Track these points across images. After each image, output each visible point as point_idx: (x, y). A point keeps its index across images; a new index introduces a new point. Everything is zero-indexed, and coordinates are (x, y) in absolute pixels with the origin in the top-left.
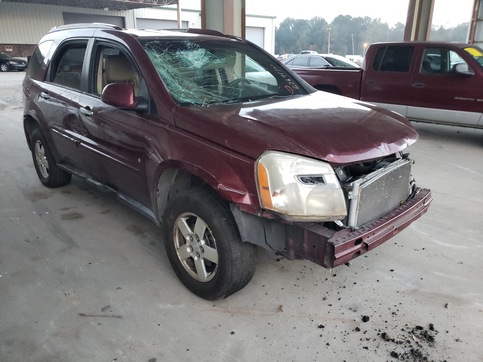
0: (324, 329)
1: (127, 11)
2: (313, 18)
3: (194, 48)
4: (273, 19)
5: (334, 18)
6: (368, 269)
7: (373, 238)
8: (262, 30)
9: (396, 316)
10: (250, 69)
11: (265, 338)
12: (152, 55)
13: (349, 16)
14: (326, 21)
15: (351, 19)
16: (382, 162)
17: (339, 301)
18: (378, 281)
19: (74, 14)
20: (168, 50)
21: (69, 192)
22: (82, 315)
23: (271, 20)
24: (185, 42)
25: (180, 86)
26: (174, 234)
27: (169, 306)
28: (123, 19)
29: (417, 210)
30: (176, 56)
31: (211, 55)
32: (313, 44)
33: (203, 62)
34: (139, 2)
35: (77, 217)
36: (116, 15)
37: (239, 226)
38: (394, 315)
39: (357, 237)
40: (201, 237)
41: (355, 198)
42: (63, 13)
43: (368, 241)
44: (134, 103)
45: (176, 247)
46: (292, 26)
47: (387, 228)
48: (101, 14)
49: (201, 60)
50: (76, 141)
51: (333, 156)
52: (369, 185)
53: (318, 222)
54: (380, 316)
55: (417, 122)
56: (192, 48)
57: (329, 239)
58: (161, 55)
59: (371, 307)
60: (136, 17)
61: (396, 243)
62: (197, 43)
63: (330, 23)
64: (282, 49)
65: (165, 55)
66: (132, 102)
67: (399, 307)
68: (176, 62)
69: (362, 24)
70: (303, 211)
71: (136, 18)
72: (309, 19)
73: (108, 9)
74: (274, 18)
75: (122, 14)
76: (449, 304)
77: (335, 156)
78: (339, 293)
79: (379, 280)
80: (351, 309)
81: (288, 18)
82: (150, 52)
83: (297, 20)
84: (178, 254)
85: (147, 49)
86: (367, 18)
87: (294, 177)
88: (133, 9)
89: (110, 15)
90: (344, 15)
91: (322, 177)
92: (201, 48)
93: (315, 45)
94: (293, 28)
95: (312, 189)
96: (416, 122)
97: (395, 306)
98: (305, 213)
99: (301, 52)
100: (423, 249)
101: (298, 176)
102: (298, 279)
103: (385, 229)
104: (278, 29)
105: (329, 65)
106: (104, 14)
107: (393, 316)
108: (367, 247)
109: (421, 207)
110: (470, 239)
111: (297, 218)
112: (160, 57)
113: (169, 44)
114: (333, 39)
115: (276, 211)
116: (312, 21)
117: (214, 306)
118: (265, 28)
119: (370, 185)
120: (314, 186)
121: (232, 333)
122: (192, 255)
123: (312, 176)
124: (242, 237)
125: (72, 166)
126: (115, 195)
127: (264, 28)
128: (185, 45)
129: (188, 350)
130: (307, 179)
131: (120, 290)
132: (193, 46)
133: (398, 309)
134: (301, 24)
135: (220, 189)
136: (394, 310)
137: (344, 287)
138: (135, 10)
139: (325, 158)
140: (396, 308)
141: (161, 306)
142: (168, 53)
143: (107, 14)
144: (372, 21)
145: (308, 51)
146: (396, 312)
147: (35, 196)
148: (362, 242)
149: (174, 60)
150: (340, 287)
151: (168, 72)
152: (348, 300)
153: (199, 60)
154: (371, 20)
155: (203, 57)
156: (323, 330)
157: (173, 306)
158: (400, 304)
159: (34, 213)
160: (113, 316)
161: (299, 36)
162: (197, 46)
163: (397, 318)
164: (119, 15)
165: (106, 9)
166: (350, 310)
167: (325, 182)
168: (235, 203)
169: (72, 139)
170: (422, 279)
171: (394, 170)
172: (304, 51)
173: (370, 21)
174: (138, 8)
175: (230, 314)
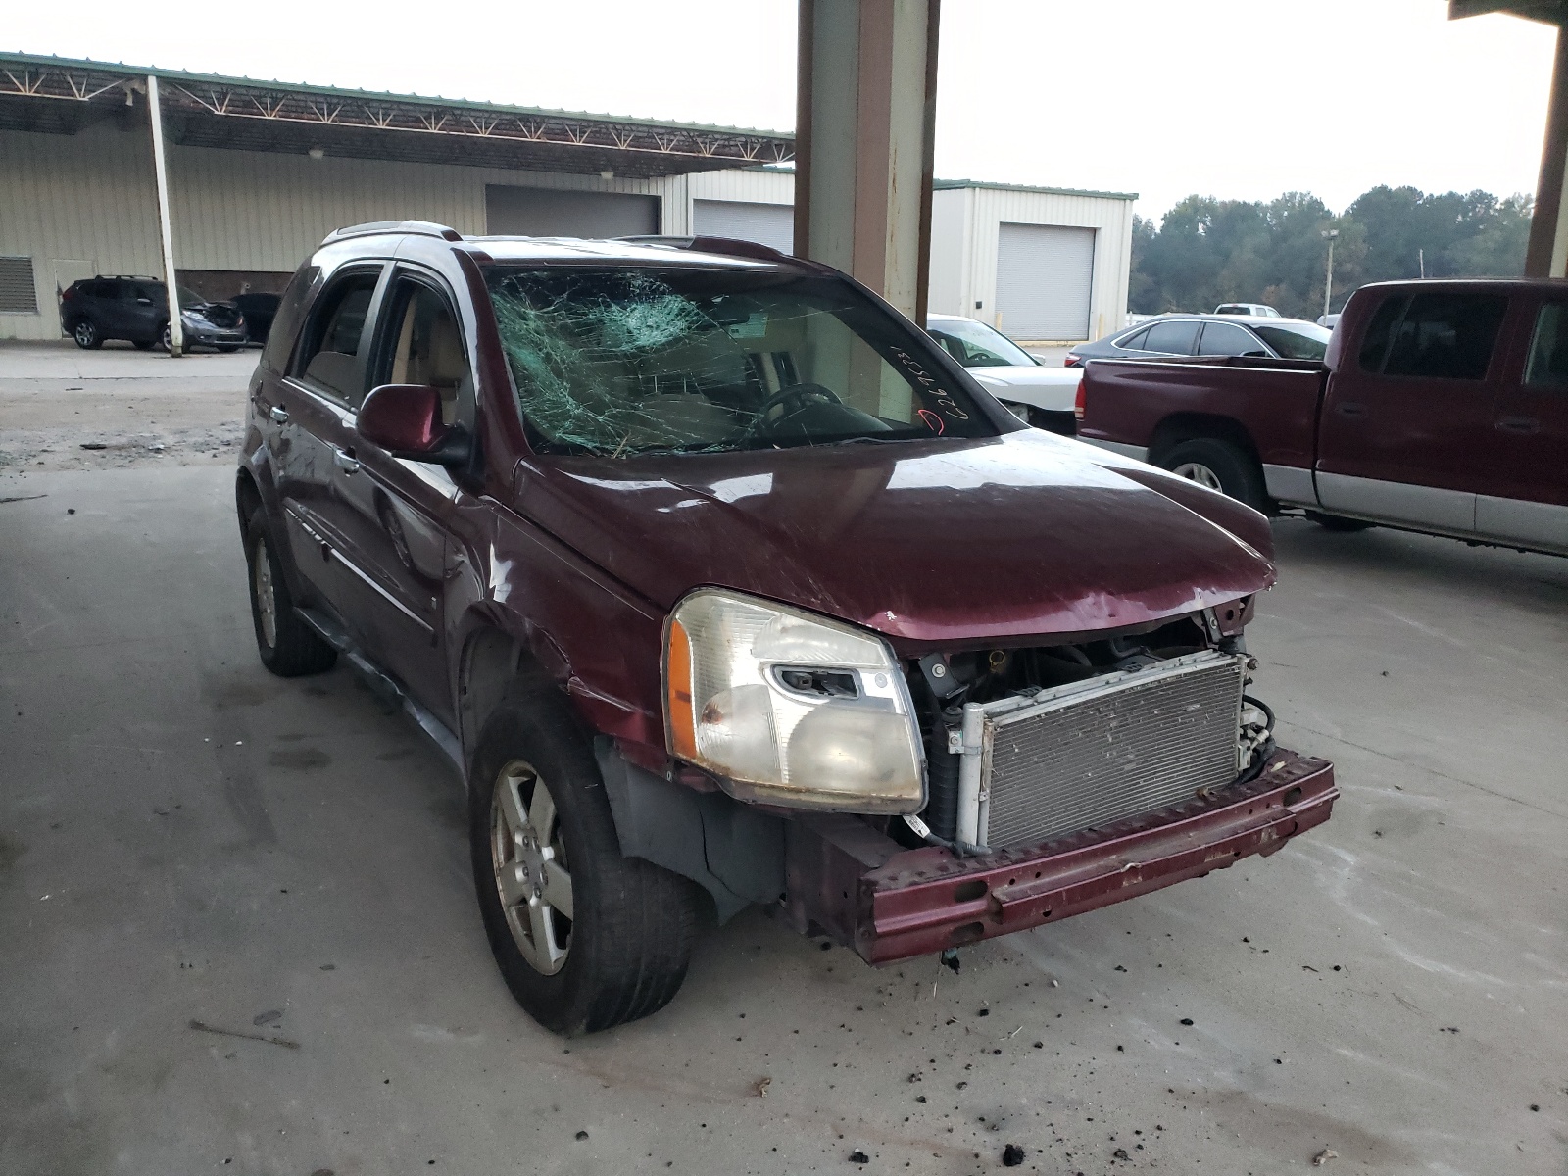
0: (864, 1165)
1: (669, 181)
2: (1280, 198)
3: (651, 295)
4: (1128, 201)
5: (1356, 197)
6: (1106, 1007)
7: (1031, 888)
8: (1086, 238)
9: (1123, 1163)
10: (987, 356)
11: (670, 1164)
12: (514, 309)
13: (1412, 190)
14: (1326, 209)
15: (1421, 202)
16: (1141, 656)
17: (957, 1090)
18: (1120, 1048)
19: (520, 189)
20: (570, 299)
21: (321, 693)
22: (197, 1026)
23: (1118, 205)
24: (629, 275)
25: (571, 399)
26: (492, 824)
27: (441, 1035)
28: (655, 203)
29: (1247, 820)
30: (591, 316)
31: (697, 314)
32: (1278, 282)
33: (667, 333)
34: (700, 155)
35: (311, 761)
36: (636, 191)
37: (615, 806)
38: (1117, 1160)
39: (966, 878)
40: (545, 835)
41: (969, 751)
42: (488, 186)
43: (1007, 894)
44: (430, 442)
45: (495, 866)
46: (1205, 224)
47: (1102, 863)
48: (594, 189)
49: (664, 326)
50: (324, 542)
51: (893, 617)
52: (1033, 718)
53: (830, 811)
54: (1068, 1155)
55: (1522, 550)
56: (646, 295)
57: (869, 869)
58: (545, 310)
59: (1052, 1125)
60: (692, 196)
61: (1245, 940)
62: (664, 279)
63: (1342, 213)
64: (1169, 297)
65: (554, 310)
66: (426, 437)
67: (1149, 1139)
68: (584, 332)
69: (1460, 218)
70: (778, 772)
71: (695, 200)
72: (1267, 201)
73: (612, 173)
74: (1132, 200)
75: (654, 188)
76: (1332, 1152)
77: (900, 617)
78: (969, 1065)
79: (1124, 1046)
80: (982, 1120)
81: (1193, 199)
82: (508, 303)
83: (1224, 204)
84: (500, 887)
85: (502, 293)
86: (1481, 198)
87: (762, 670)
88: (687, 173)
89: (619, 190)
90: (1393, 186)
91: (851, 677)
92: (671, 293)
93: (1283, 286)
94: (1208, 230)
95: (811, 709)
96: (1516, 551)
97: (1138, 1132)
98: (785, 780)
99: (1220, 307)
100: (1337, 968)
101: (774, 667)
102: (860, 1009)
103: (1090, 867)
104: (1158, 231)
105: (1262, 353)
106: (602, 189)
107: (1113, 1162)
108: (1002, 915)
109: (1268, 812)
110: (1529, 956)
111: (765, 792)
112: (536, 316)
113: (574, 282)
114: (1349, 266)
115: (704, 765)
116: (1277, 206)
117: (567, 1052)
118: (1100, 229)
119: (1039, 716)
120: (821, 701)
121: (581, 1135)
122: (525, 889)
123: (820, 671)
124: (623, 842)
125: (326, 616)
126: (400, 701)
127: (1094, 231)
128: (625, 285)
129: (432, 1162)
130: (798, 678)
131: (329, 973)
132: (650, 287)
133: (1141, 1143)
134: (1238, 217)
135: (572, 692)
136: (1127, 1141)
137: (997, 1052)
138: (692, 176)
139: (869, 621)
140: (1137, 1139)
141: (420, 1032)
142: (566, 305)
143: (610, 190)
144: (1498, 206)
145: (1240, 305)
146: (1131, 1153)
147: (228, 695)
148: (987, 895)
149: (578, 325)
150: (983, 1051)
151: (548, 358)
152: (984, 1093)
153: (657, 328)
154: (1494, 202)
155: (673, 320)
156: (861, 1169)
157: (451, 1036)
158: (1159, 1128)
159: (207, 740)
160: (275, 1041)
161: (1227, 256)
162: (661, 289)
163: (1126, 1169)
164: (645, 192)
165: (607, 175)
166: (980, 1125)
167: (858, 690)
168: (611, 740)
169: (318, 537)
170: (1279, 1062)
171: (1159, 681)
172: (1230, 305)
173: (1488, 206)
174: (699, 171)
175: (600, 1082)
